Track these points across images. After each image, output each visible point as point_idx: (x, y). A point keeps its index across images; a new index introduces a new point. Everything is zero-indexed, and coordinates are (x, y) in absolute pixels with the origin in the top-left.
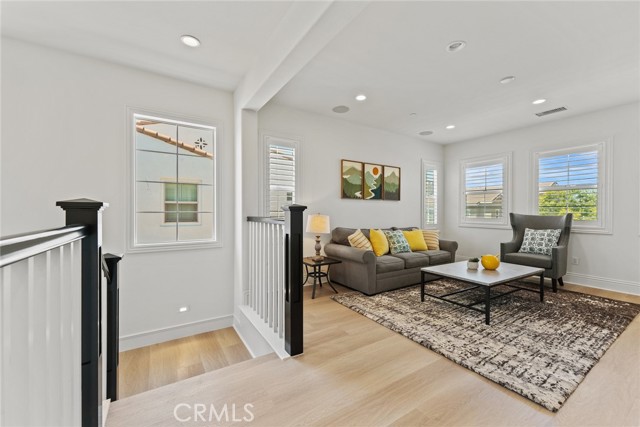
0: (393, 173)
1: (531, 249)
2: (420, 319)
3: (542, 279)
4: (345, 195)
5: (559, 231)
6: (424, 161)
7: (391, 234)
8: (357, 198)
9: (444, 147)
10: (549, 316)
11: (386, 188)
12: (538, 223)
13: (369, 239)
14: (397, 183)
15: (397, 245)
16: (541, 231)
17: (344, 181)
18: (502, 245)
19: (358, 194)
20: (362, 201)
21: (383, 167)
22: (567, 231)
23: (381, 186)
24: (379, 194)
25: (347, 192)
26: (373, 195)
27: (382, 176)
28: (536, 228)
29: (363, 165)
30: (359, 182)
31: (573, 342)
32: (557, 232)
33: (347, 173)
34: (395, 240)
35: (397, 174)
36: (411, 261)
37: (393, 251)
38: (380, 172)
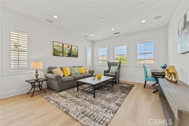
0: (75, 48)
1: (112, 72)
2: (72, 100)
3: (113, 80)
4: (54, 55)
5: (118, 66)
6: (86, 45)
7: (72, 68)
8: (60, 56)
9: (93, 42)
10: (113, 91)
11: (73, 53)
12: (114, 64)
13: (63, 71)
14: (77, 52)
15: (74, 72)
16: (114, 67)
17: (54, 49)
18: (104, 71)
19: (61, 54)
20: (63, 57)
21: (71, 46)
22: (120, 66)
23: (70, 52)
24: (70, 55)
25: (55, 53)
26: (67, 55)
27: (71, 49)
28: (113, 66)
29: (63, 44)
30: (61, 50)
31: (116, 100)
32: (118, 67)
33: (55, 47)
34: (73, 70)
35: (77, 49)
36: (77, 78)
37: (72, 74)
38: (70, 47)
